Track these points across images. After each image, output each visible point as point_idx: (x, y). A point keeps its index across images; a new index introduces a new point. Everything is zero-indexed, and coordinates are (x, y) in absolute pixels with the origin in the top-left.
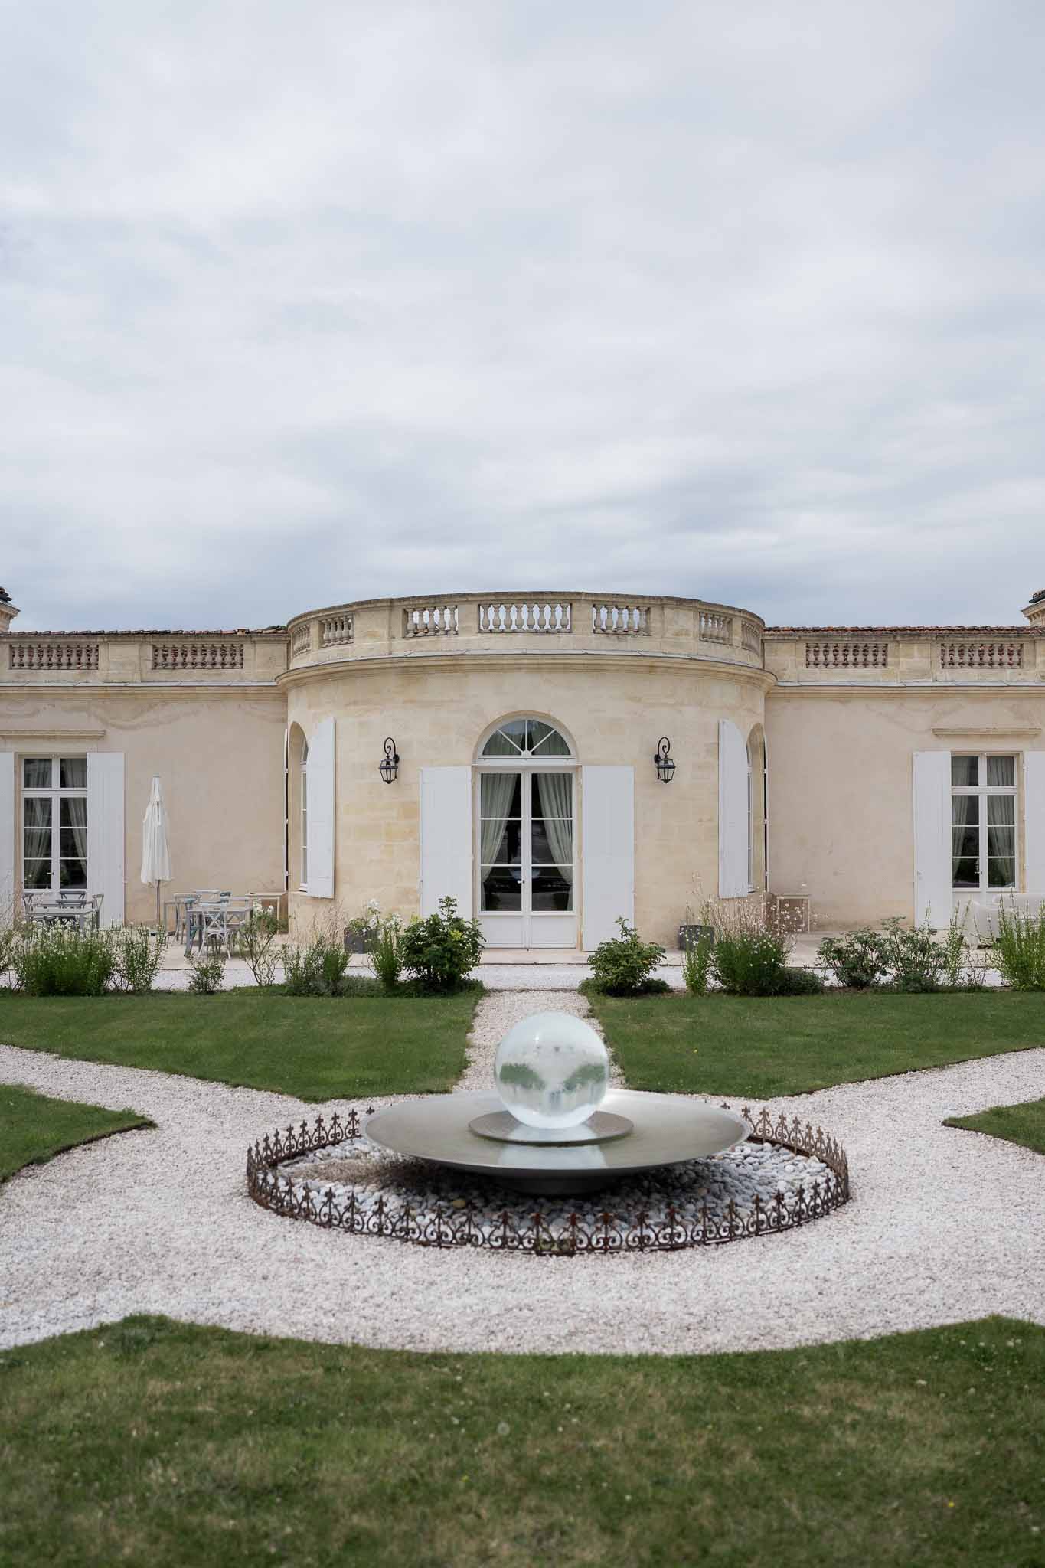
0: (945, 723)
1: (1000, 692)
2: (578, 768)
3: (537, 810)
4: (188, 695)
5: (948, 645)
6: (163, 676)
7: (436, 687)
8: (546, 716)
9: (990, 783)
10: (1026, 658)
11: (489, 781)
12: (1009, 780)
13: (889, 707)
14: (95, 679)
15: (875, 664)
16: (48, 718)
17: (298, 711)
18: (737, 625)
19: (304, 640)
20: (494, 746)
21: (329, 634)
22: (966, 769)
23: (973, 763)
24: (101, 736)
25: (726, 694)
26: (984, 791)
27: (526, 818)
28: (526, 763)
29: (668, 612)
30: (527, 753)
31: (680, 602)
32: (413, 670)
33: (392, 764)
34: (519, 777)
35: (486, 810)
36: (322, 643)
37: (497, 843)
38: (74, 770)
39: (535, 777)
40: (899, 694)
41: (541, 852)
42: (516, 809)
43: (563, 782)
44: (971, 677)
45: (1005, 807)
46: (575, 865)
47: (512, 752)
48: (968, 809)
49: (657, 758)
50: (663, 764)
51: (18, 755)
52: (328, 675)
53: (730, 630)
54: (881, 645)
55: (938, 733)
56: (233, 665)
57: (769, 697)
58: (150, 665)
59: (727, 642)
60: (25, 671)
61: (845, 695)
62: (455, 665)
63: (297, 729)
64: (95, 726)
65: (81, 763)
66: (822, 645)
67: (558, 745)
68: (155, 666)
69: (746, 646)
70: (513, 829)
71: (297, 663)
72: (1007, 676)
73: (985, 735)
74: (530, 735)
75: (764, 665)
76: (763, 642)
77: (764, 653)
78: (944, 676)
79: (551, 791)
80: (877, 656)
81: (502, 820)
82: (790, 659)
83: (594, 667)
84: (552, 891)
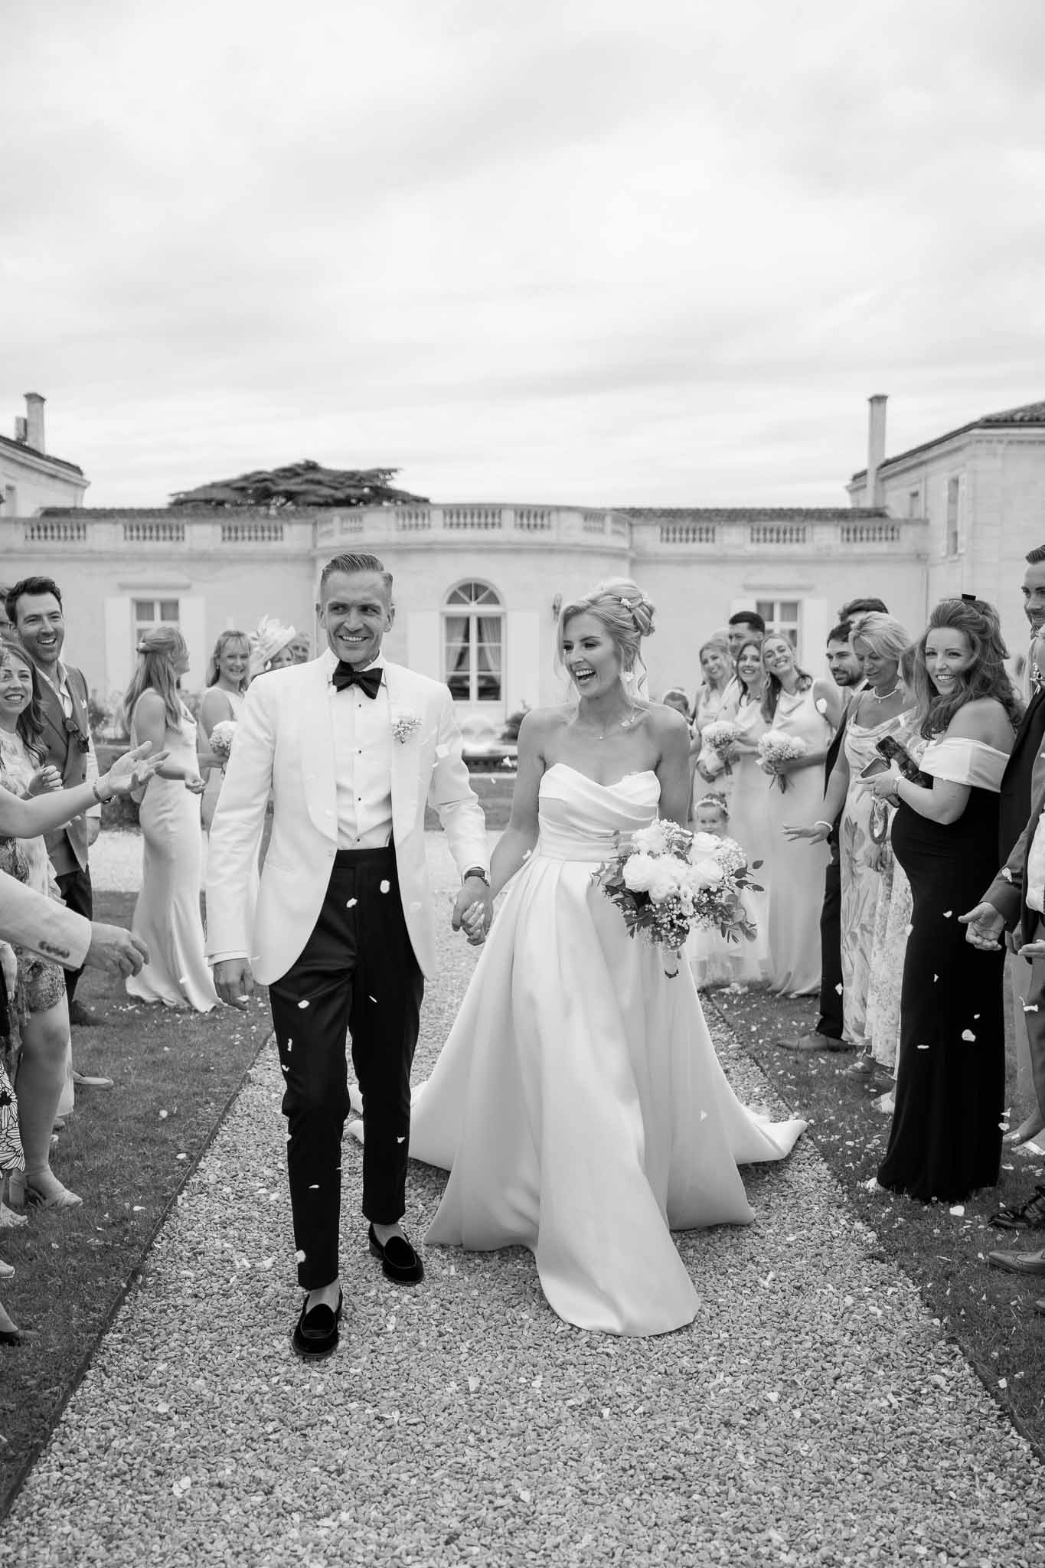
0: (755, 580)
1: (787, 561)
2: (504, 614)
3: (480, 639)
4: (248, 559)
5: (755, 527)
6: (228, 546)
8: (485, 581)
9: (783, 619)
10: (807, 536)
11: (451, 621)
12: (794, 618)
13: (714, 569)
14: (184, 547)
15: (707, 540)
16: (152, 574)
18: (608, 520)
19: (329, 527)
20: (454, 599)
23: (771, 606)
24: (187, 587)
25: (604, 562)
27: (473, 645)
28: (473, 609)
29: (563, 515)
30: (473, 603)
31: (570, 509)
32: (402, 552)
34: (468, 620)
35: (449, 638)
36: (344, 531)
37: (454, 661)
38: (170, 609)
39: (479, 620)
40: (721, 560)
41: (484, 664)
42: (467, 638)
43: (496, 621)
44: (771, 549)
46: (503, 673)
47: (464, 602)
49: (554, 607)
51: (133, 600)
53: (603, 523)
54: (711, 528)
55: (748, 587)
56: (276, 539)
57: (633, 563)
58: (220, 538)
59: (602, 531)
60: (135, 541)
61: (686, 561)
62: (429, 549)
64: (184, 580)
65: (175, 604)
66: (671, 528)
67: (493, 599)
68: (224, 539)
69: (616, 532)
70: (464, 654)
71: (323, 542)
72: (795, 548)
73: (778, 589)
74: (474, 590)
75: (632, 541)
76: (631, 525)
77: (631, 533)
78: (753, 549)
79: (490, 627)
80: (708, 535)
81: (458, 644)
82: (649, 537)
83: (517, 550)
84: (490, 690)
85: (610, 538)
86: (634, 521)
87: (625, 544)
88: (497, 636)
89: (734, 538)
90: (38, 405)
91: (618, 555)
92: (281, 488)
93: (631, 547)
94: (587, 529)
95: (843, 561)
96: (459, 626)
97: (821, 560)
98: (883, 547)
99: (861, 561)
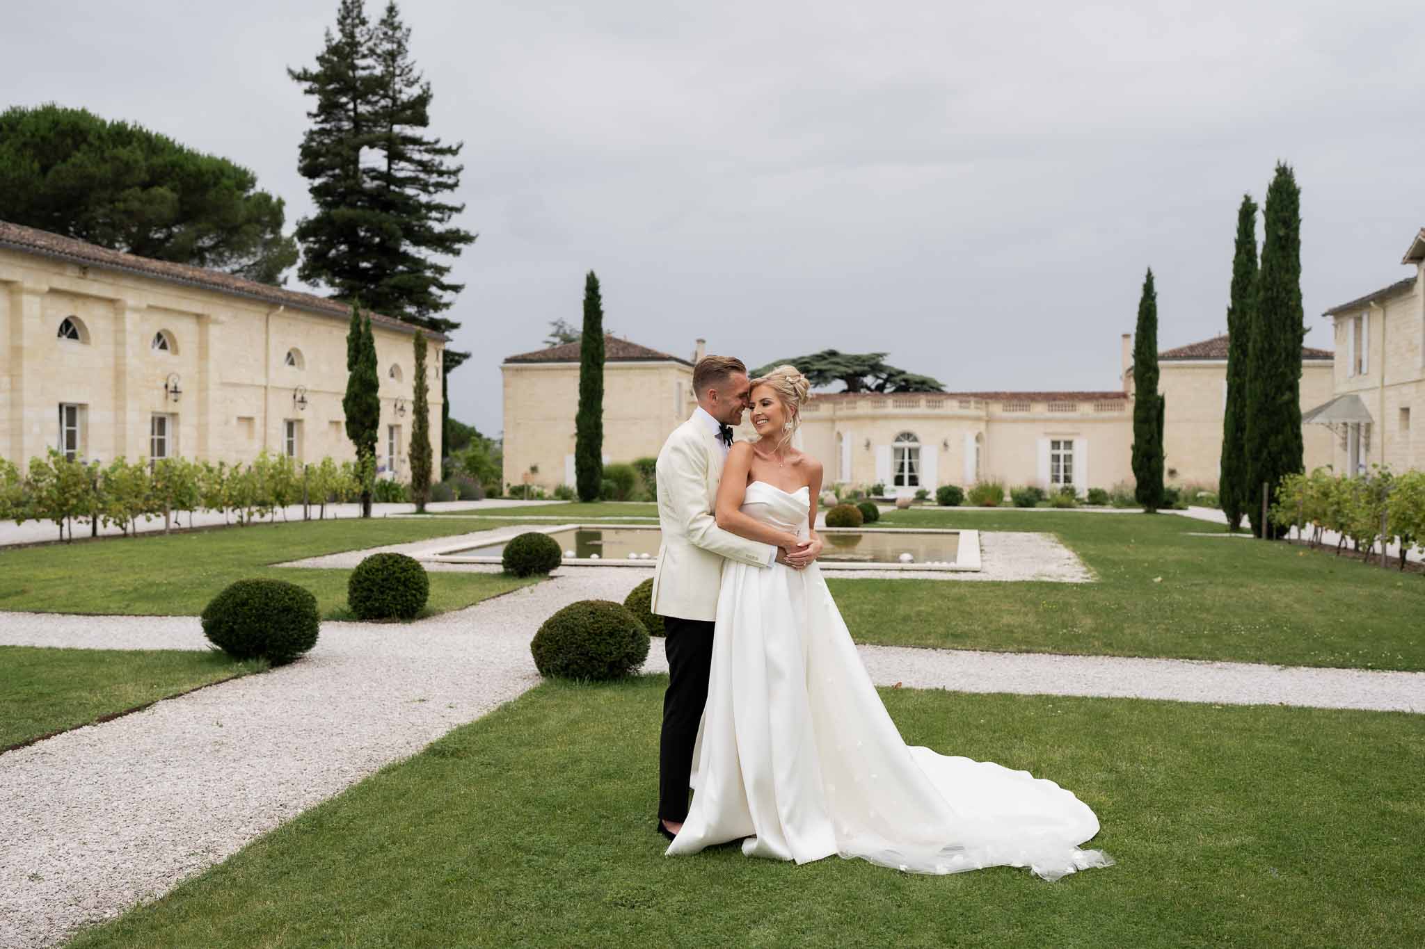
0: (1049, 430)
1: (1066, 420)
2: (921, 446)
3: (910, 458)
5: (1051, 404)
7: (880, 423)
8: (912, 431)
9: (1064, 449)
10: (1078, 406)
11: (896, 450)
12: (1070, 448)
13: (1030, 425)
17: (839, 426)
18: (972, 402)
20: (898, 440)
21: (850, 406)
22: (1056, 444)
23: (1058, 443)
25: (969, 423)
26: (1062, 452)
27: (906, 461)
28: (906, 444)
29: (949, 401)
30: (907, 442)
32: (874, 418)
33: (868, 445)
34: (904, 450)
35: (895, 457)
37: (898, 467)
39: (910, 450)
40: (1033, 421)
41: (911, 470)
42: (903, 458)
43: (917, 450)
44: (1058, 415)
45: (1068, 458)
46: (920, 473)
47: (902, 441)
48: (1056, 458)
49: (944, 444)
50: (946, 445)
52: (849, 418)
54: (1028, 404)
55: (1046, 434)
57: (988, 422)
59: (968, 408)
61: (1015, 421)
62: (886, 417)
63: (839, 434)
67: (915, 440)
69: (977, 408)
70: (902, 464)
71: (839, 413)
72: (1071, 414)
73: (1062, 434)
74: (908, 436)
75: (987, 411)
76: (987, 403)
77: (987, 407)
78: (1049, 415)
79: (913, 453)
80: (1026, 408)
81: (900, 461)
82: (997, 409)
83: (926, 417)
84: (914, 481)
85: (973, 410)
86: (989, 401)
87: (982, 413)
88: (917, 457)
89: (1039, 409)
90: (701, 345)
91: (978, 419)
92: (815, 368)
93: (987, 416)
94: (961, 407)
95: (1095, 421)
96: (898, 452)
97: (1083, 420)
98: (1115, 414)
99: (1104, 420)
